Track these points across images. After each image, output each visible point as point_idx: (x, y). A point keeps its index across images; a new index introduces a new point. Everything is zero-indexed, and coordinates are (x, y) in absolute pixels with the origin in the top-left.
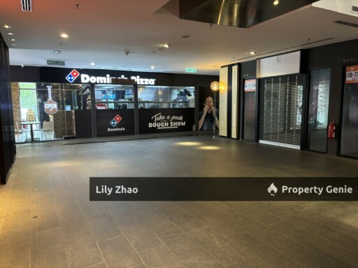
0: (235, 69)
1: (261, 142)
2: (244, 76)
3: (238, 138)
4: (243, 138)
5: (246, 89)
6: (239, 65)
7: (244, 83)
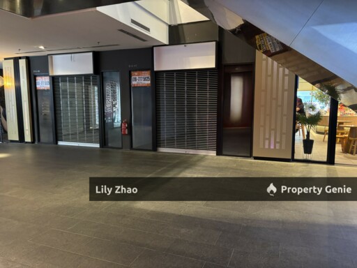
0: (22, 63)
1: (60, 143)
2: (35, 72)
3: (33, 142)
4: (39, 140)
5: (38, 86)
6: (28, 58)
7: (35, 80)
